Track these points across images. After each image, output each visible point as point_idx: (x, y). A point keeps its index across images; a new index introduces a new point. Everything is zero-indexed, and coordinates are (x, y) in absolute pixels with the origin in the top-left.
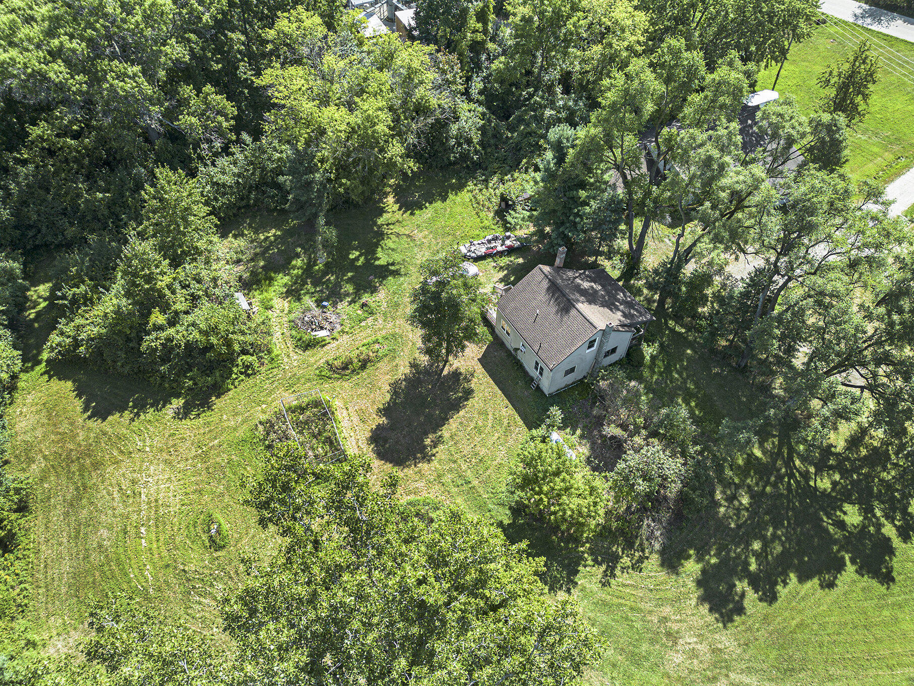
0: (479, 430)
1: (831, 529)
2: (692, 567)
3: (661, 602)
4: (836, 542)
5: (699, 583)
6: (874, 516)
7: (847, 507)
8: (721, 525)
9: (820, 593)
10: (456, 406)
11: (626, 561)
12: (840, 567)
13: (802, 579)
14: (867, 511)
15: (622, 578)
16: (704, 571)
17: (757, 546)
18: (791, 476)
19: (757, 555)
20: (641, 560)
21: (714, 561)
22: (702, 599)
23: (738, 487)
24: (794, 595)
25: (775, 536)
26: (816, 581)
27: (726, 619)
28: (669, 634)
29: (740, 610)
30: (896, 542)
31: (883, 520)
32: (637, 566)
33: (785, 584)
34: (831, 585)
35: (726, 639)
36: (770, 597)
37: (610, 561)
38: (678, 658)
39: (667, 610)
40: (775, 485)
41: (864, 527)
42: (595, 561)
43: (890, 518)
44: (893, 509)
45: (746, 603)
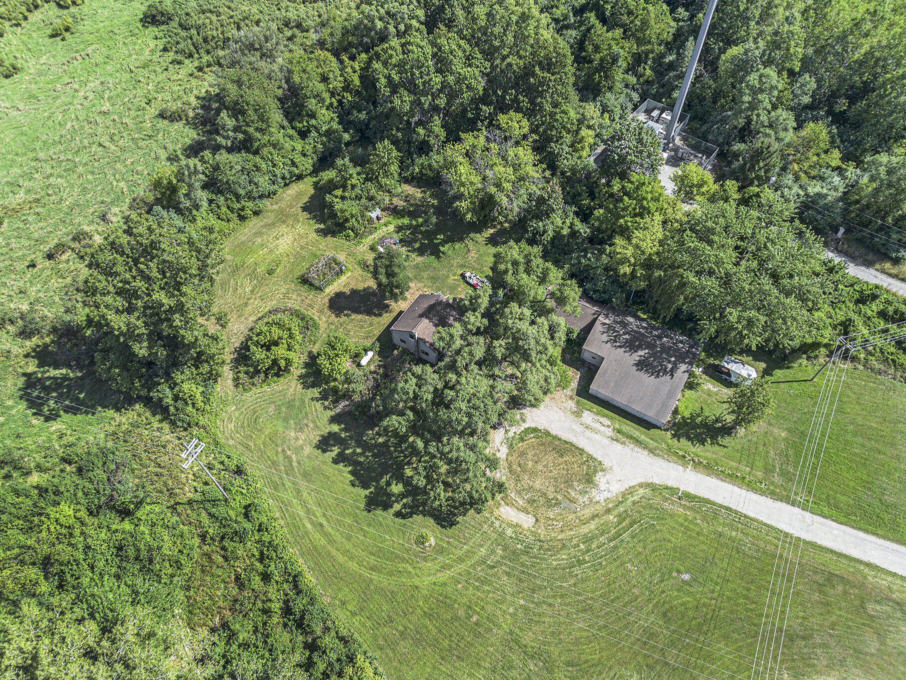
0: (361, 328)
1: (384, 480)
2: (335, 428)
3: (314, 422)
4: (377, 482)
5: (330, 433)
6: (402, 499)
7: (400, 486)
8: (361, 434)
9: (347, 482)
10: (369, 313)
11: (326, 403)
12: (365, 486)
13: (350, 472)
14: (403, 495)
15: (318, 405)
16: (336, 433)
17: (359, 450)
18: (406, 457)
19: (354, 452)
20: (329, 408)
21: (343, 436)
22: (322, 436)
23: (387, 435)
24: (339, 471)
25: (367, 457)
26: (352, 478)
27: (318, 447)
28: (301, 428)
29: (324, 451)
30: (392, 511)
31: (402, 503)
32: (325, 408)
33: (345, 466)
34: (353, 485)
35: (308, 450)
36: (336, 461)
37: (324, 397)
38: (292, 434)
39: (311, 425)
40: (395, 451)
41: (393, 496)
42: (320, 393)
43: (404, 506)
44: (411, 507)
45: (329, 453)
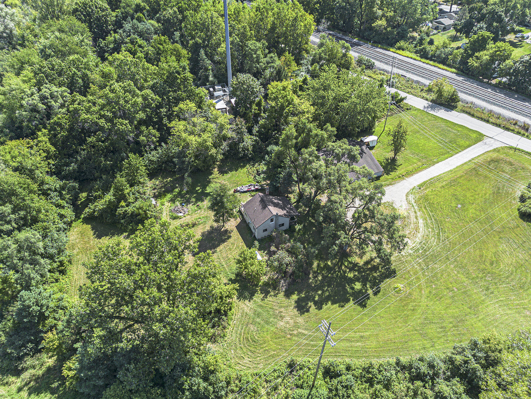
0: (230, 249)
1: (348, 289)
2: (295, 297)
3: (281, 307)
4: (349, 293)
5: (296, 302)
6: (366, 287)
7: (357, 283)
8: (309, 285)
9: (338, 308)
10: (224, 241)
11: (272, 293)
12: (348, 301)
13: (332, 304)
14: (364, 285)
15: (269, 298)
16: (298, 299)
17: (320, 292)
18: (340, 272)
19: (319, 295)
20: (277, 294)
21: (303, 296)
22: (295, 307)
23: (319, 274)
24: (328, 309)
25: (327, 290)
26: (338, 305)
27: (302, 313)
28: (281, 316)
29: (308, 311)
30: (371, 295)
31: (369, 288)
32: (275, 296)
33: (326, 304)
34: (343, 306)
35: (301, 320)
36: (320, 308)
37: (266, 293)
38: (282, 324)
39: (282, 310)
40: (332, 274)
41: (361, 290)
42: (261, 293)
43: (372, 288)
44: (374, 285)
45: (311, 309)
